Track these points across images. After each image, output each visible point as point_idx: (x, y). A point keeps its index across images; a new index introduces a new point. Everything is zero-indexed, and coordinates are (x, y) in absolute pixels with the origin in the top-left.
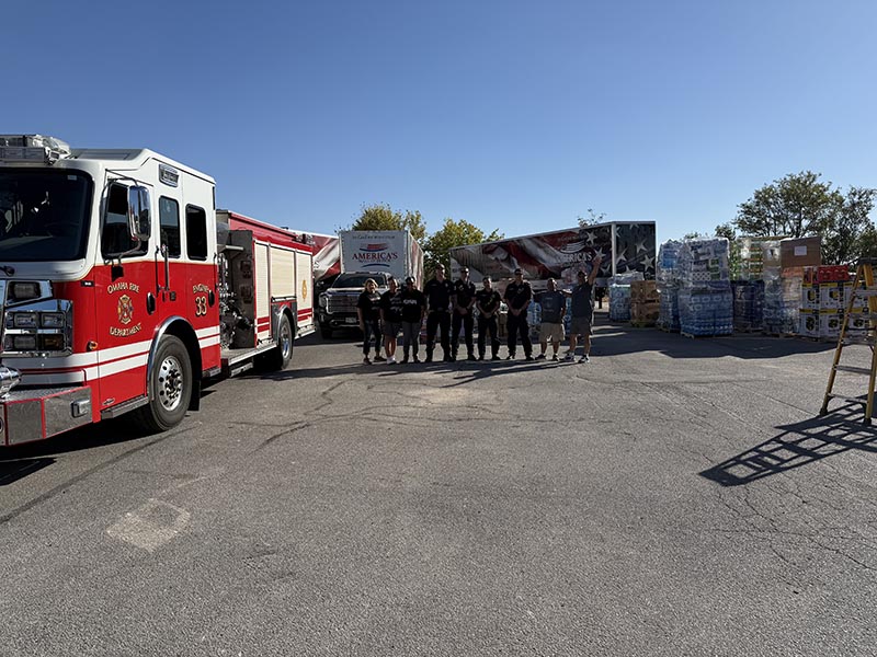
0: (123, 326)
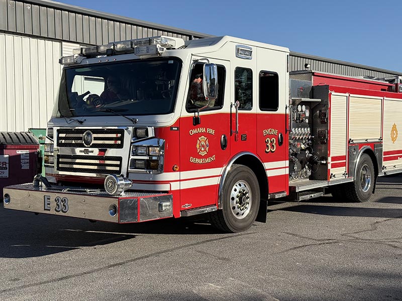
0: (200, 157)
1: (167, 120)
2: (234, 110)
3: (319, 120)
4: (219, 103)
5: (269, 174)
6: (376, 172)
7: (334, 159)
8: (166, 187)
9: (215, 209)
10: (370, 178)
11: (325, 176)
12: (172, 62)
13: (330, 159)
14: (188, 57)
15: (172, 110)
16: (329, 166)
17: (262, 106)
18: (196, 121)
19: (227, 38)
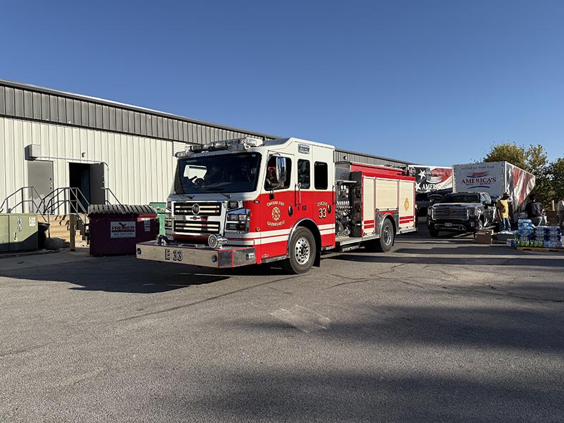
1: (251, 196)
2: (297, 189)
3: (355, 196)
4: (287, 184)
5: (322, 233)
6: (395, 232)
7: (365, 222)
8: (251, 243)
9: (285, 257)
10: (390, 235)
11: (360, 234)
12: (255, 156)
13: (363, 223)
14: (266, 152)
15: (255, 189)
16: (363, 227)
17: (316, 187)
18: (271, 197)
19: (292, 139)
